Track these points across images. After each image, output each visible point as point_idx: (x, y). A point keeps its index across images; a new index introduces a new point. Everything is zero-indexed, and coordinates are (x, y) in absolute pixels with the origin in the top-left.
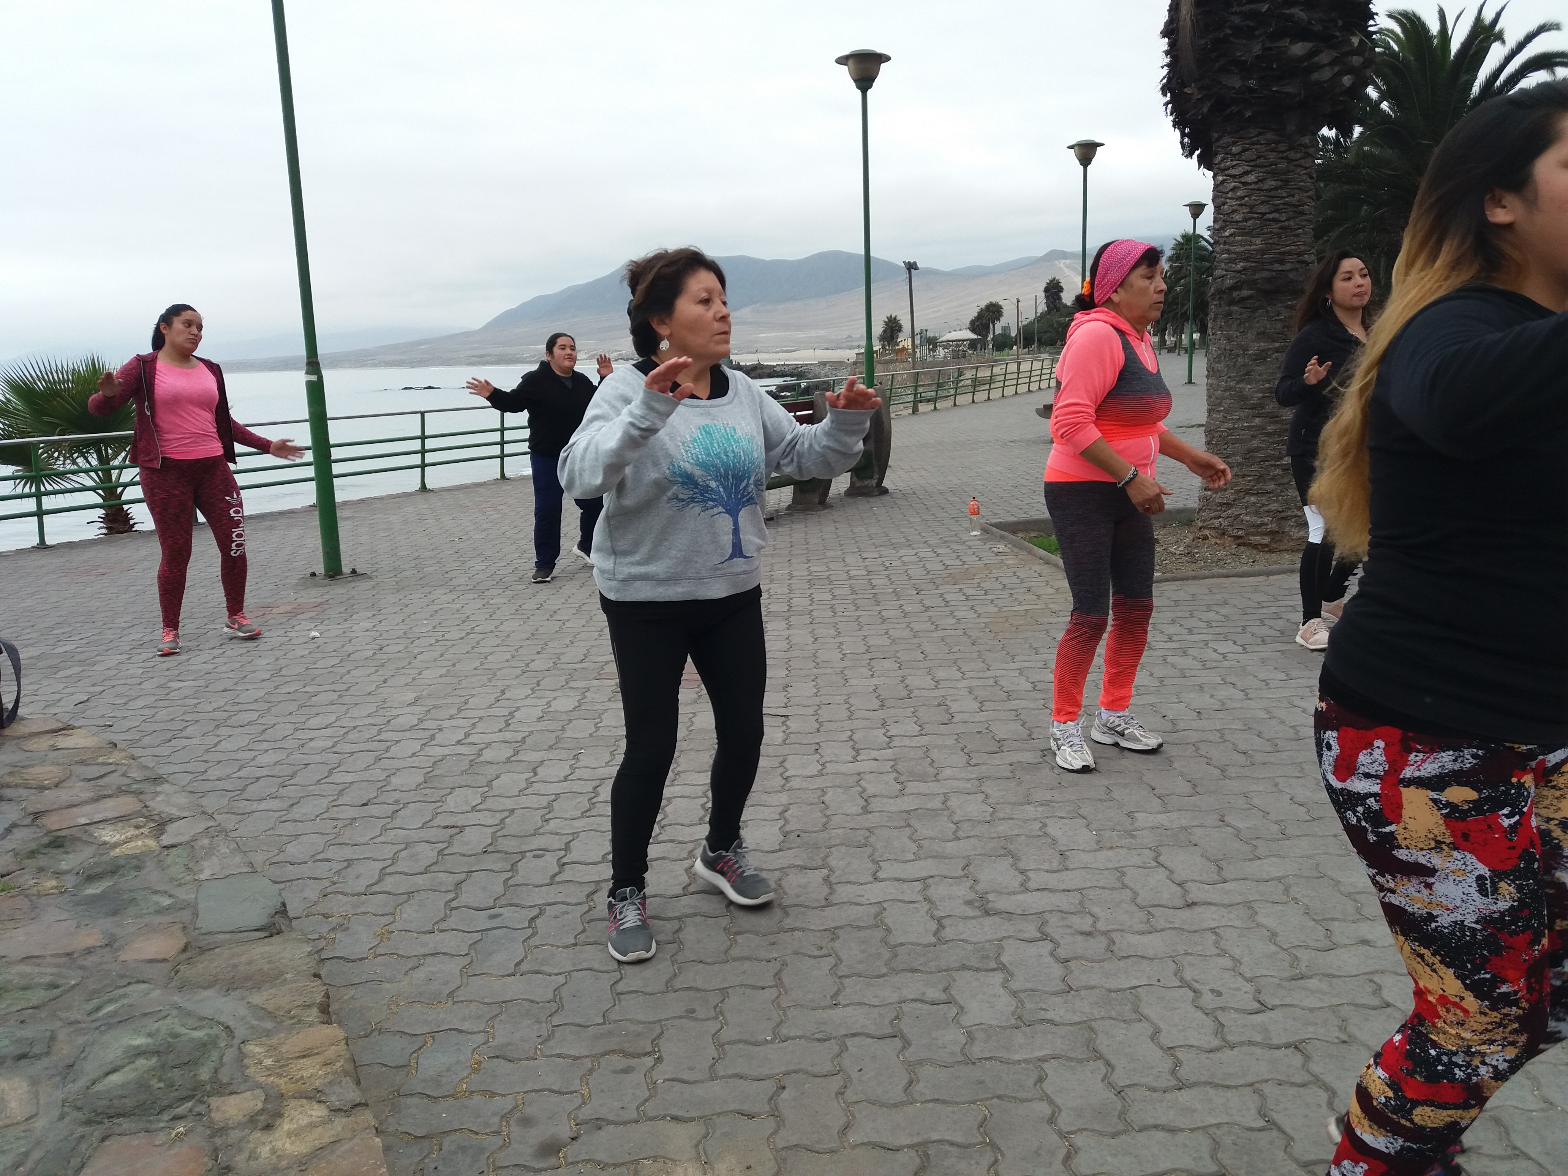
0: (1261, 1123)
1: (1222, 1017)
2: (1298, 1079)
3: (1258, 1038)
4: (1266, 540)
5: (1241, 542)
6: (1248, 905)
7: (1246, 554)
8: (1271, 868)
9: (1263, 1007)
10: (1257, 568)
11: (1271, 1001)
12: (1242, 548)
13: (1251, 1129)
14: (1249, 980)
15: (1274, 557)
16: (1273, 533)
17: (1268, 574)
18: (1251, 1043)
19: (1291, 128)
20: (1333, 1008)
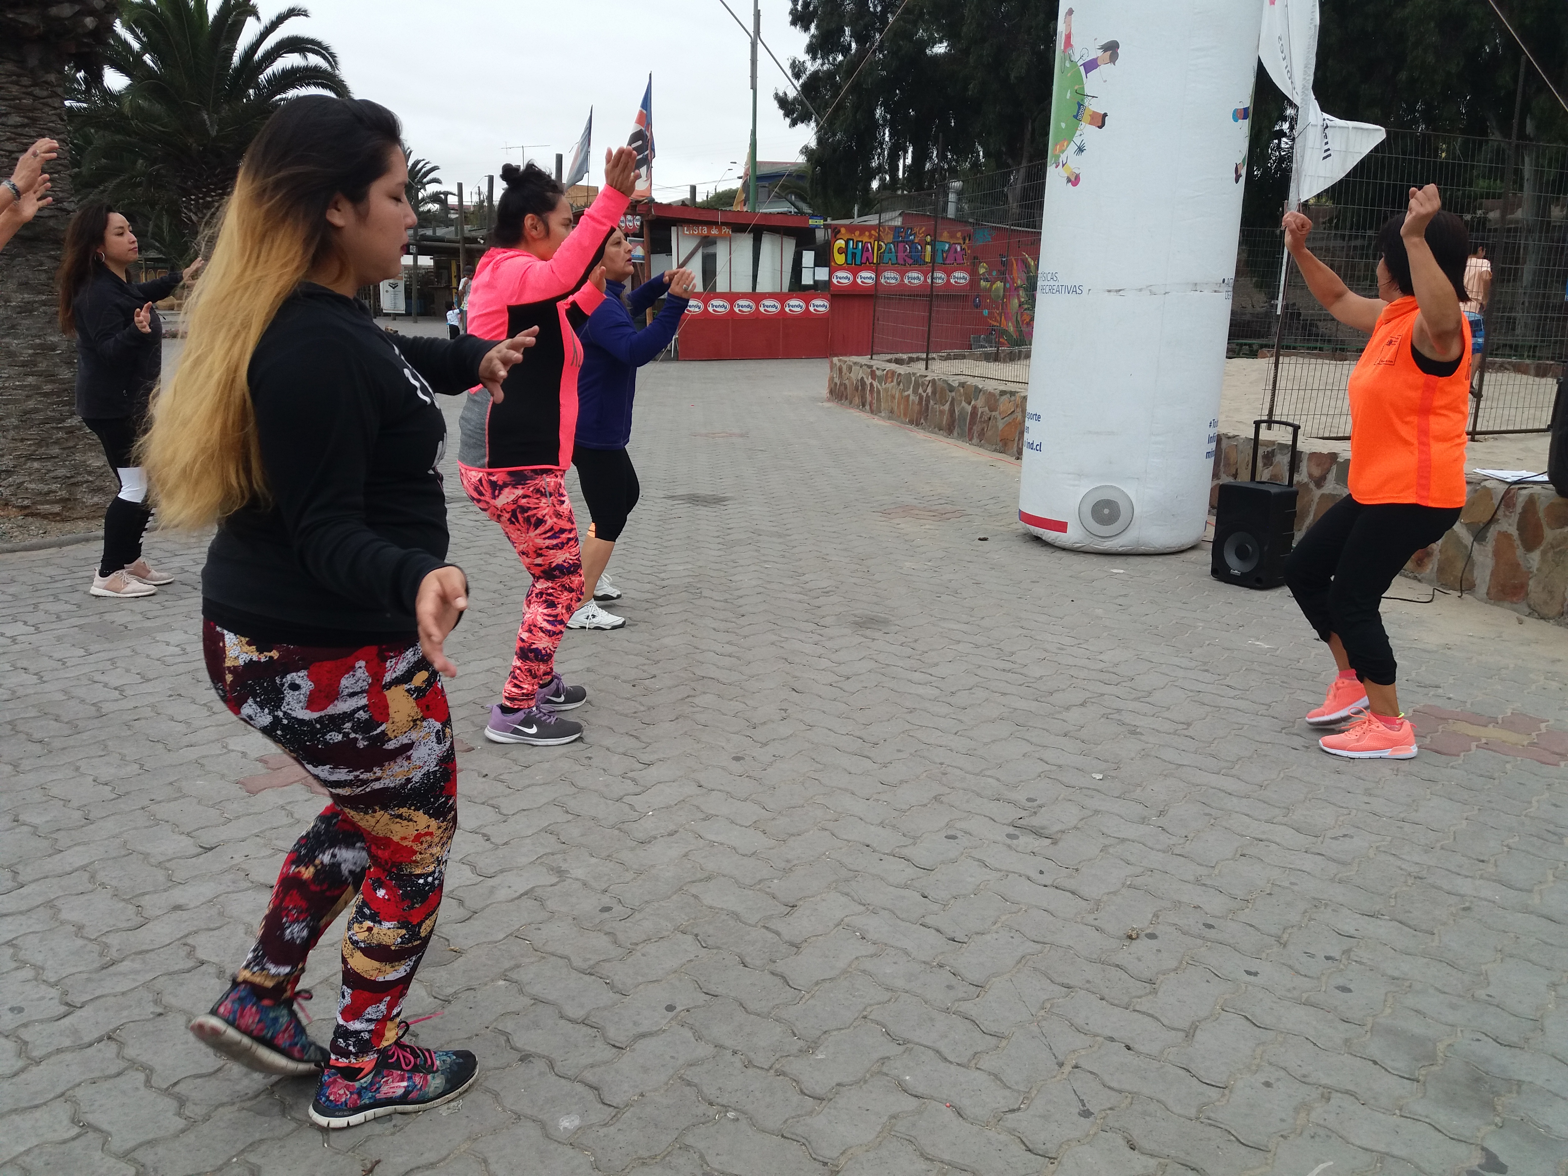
0: (76, 1130)
1: (25, 1035)
2: (113, 1070)
3: (67, 1043)
4: (57, 508)
5: (29, 512)
6: (50, 904)
7: (35, 525)
8: (75, 858)
9: (72, 1008)
10: (48, 539)
11: (78, 1000)
12: (30, 519)
13: (65, 1142)
14: (53, 985)
15: (68, 526)
16: (63, 501)
17: (60, 545)
18: (59, 1051)
19: (33, 62)
20: (146, 985)
